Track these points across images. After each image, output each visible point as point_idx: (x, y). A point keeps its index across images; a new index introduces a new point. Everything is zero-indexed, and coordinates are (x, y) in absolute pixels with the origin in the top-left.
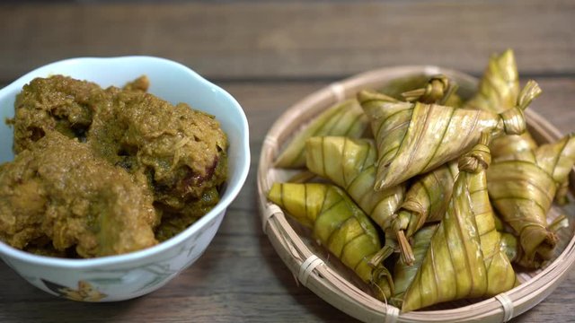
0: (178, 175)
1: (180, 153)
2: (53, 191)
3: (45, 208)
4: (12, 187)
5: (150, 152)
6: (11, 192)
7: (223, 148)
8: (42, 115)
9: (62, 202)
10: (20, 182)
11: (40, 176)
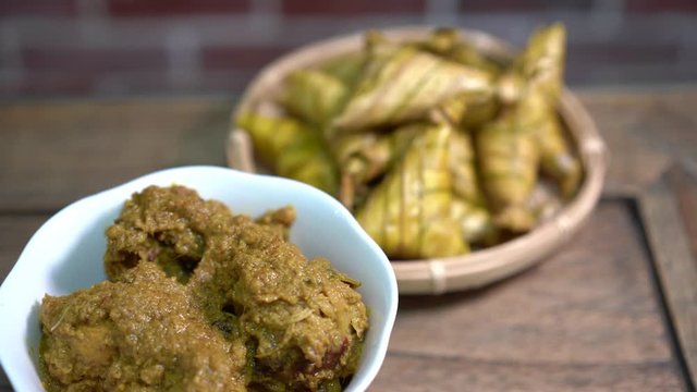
0: (288, 355)
1: (294, 330)
2: (122, 345)
3: (111, 360)
4: (75, 326)
5: (258, 320)
6: (73, 333)
7: (359, 331)
8: (142, 237)
9: (130, 361)
10: (86, 322)
11: (112, 321)
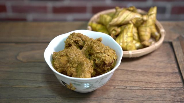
0: (101, 63)
1: (103, 58)
2: (69, 60)
3: (67, 63)
4: (60, 56)
5: (96, 56)
6: (60, 58)
7: (115, 59)
8: (73, 41)
9: (71, 63)
10: (62, 56)
11: (67, 56)
